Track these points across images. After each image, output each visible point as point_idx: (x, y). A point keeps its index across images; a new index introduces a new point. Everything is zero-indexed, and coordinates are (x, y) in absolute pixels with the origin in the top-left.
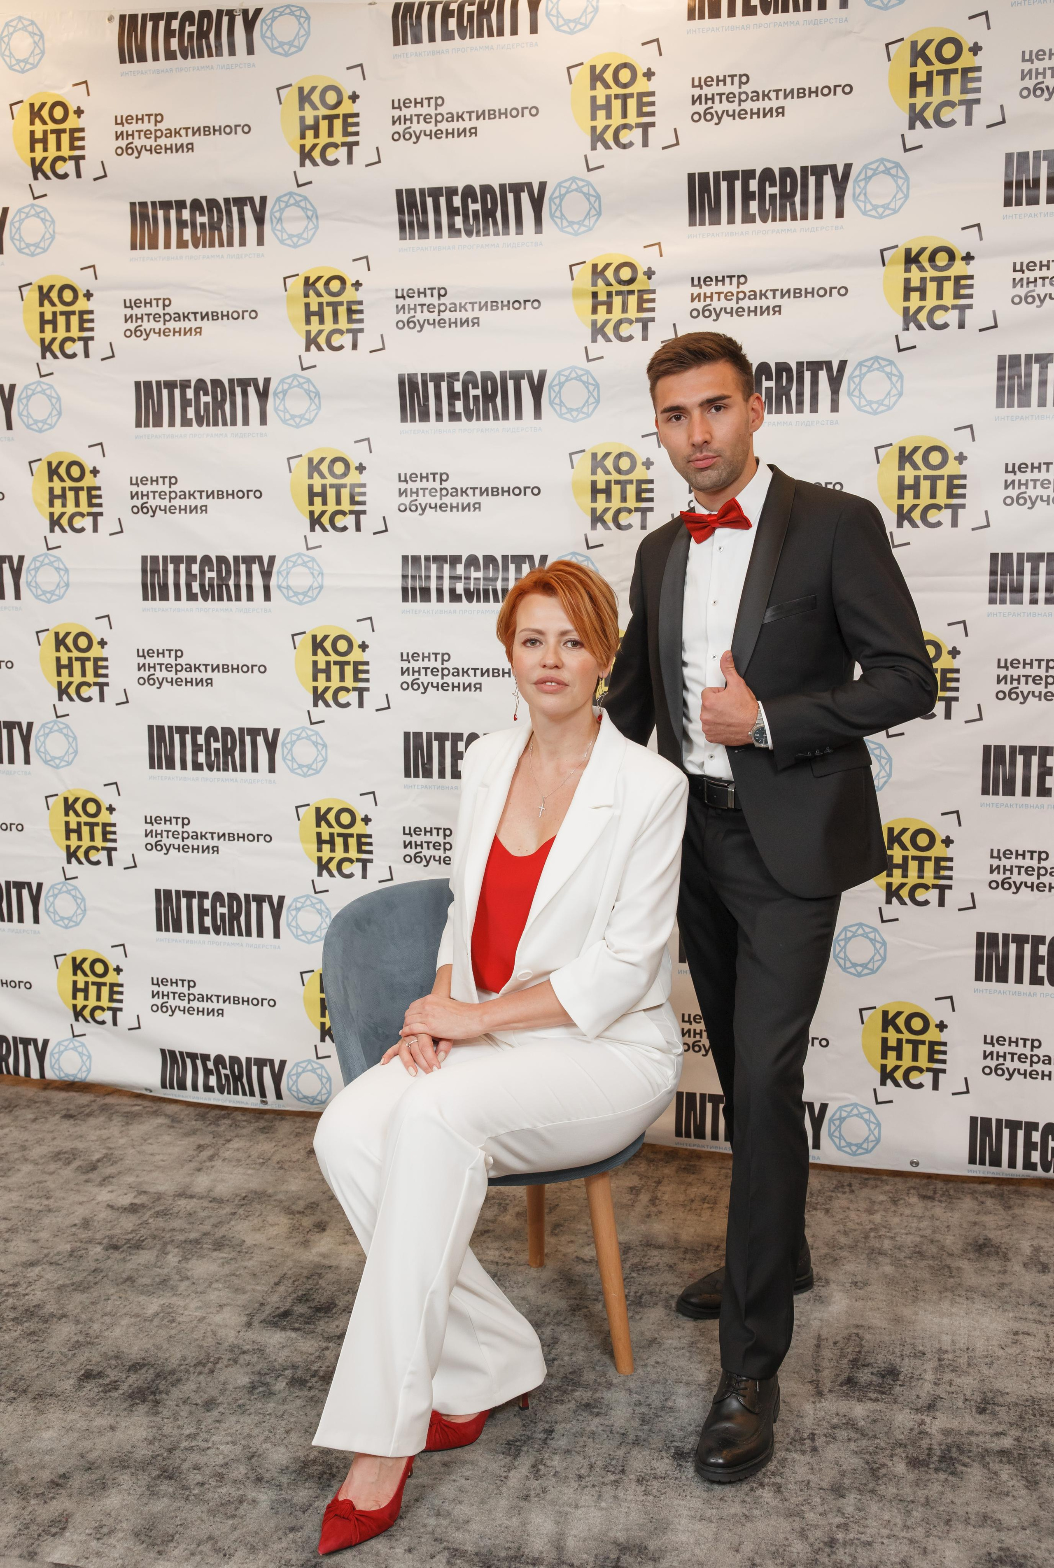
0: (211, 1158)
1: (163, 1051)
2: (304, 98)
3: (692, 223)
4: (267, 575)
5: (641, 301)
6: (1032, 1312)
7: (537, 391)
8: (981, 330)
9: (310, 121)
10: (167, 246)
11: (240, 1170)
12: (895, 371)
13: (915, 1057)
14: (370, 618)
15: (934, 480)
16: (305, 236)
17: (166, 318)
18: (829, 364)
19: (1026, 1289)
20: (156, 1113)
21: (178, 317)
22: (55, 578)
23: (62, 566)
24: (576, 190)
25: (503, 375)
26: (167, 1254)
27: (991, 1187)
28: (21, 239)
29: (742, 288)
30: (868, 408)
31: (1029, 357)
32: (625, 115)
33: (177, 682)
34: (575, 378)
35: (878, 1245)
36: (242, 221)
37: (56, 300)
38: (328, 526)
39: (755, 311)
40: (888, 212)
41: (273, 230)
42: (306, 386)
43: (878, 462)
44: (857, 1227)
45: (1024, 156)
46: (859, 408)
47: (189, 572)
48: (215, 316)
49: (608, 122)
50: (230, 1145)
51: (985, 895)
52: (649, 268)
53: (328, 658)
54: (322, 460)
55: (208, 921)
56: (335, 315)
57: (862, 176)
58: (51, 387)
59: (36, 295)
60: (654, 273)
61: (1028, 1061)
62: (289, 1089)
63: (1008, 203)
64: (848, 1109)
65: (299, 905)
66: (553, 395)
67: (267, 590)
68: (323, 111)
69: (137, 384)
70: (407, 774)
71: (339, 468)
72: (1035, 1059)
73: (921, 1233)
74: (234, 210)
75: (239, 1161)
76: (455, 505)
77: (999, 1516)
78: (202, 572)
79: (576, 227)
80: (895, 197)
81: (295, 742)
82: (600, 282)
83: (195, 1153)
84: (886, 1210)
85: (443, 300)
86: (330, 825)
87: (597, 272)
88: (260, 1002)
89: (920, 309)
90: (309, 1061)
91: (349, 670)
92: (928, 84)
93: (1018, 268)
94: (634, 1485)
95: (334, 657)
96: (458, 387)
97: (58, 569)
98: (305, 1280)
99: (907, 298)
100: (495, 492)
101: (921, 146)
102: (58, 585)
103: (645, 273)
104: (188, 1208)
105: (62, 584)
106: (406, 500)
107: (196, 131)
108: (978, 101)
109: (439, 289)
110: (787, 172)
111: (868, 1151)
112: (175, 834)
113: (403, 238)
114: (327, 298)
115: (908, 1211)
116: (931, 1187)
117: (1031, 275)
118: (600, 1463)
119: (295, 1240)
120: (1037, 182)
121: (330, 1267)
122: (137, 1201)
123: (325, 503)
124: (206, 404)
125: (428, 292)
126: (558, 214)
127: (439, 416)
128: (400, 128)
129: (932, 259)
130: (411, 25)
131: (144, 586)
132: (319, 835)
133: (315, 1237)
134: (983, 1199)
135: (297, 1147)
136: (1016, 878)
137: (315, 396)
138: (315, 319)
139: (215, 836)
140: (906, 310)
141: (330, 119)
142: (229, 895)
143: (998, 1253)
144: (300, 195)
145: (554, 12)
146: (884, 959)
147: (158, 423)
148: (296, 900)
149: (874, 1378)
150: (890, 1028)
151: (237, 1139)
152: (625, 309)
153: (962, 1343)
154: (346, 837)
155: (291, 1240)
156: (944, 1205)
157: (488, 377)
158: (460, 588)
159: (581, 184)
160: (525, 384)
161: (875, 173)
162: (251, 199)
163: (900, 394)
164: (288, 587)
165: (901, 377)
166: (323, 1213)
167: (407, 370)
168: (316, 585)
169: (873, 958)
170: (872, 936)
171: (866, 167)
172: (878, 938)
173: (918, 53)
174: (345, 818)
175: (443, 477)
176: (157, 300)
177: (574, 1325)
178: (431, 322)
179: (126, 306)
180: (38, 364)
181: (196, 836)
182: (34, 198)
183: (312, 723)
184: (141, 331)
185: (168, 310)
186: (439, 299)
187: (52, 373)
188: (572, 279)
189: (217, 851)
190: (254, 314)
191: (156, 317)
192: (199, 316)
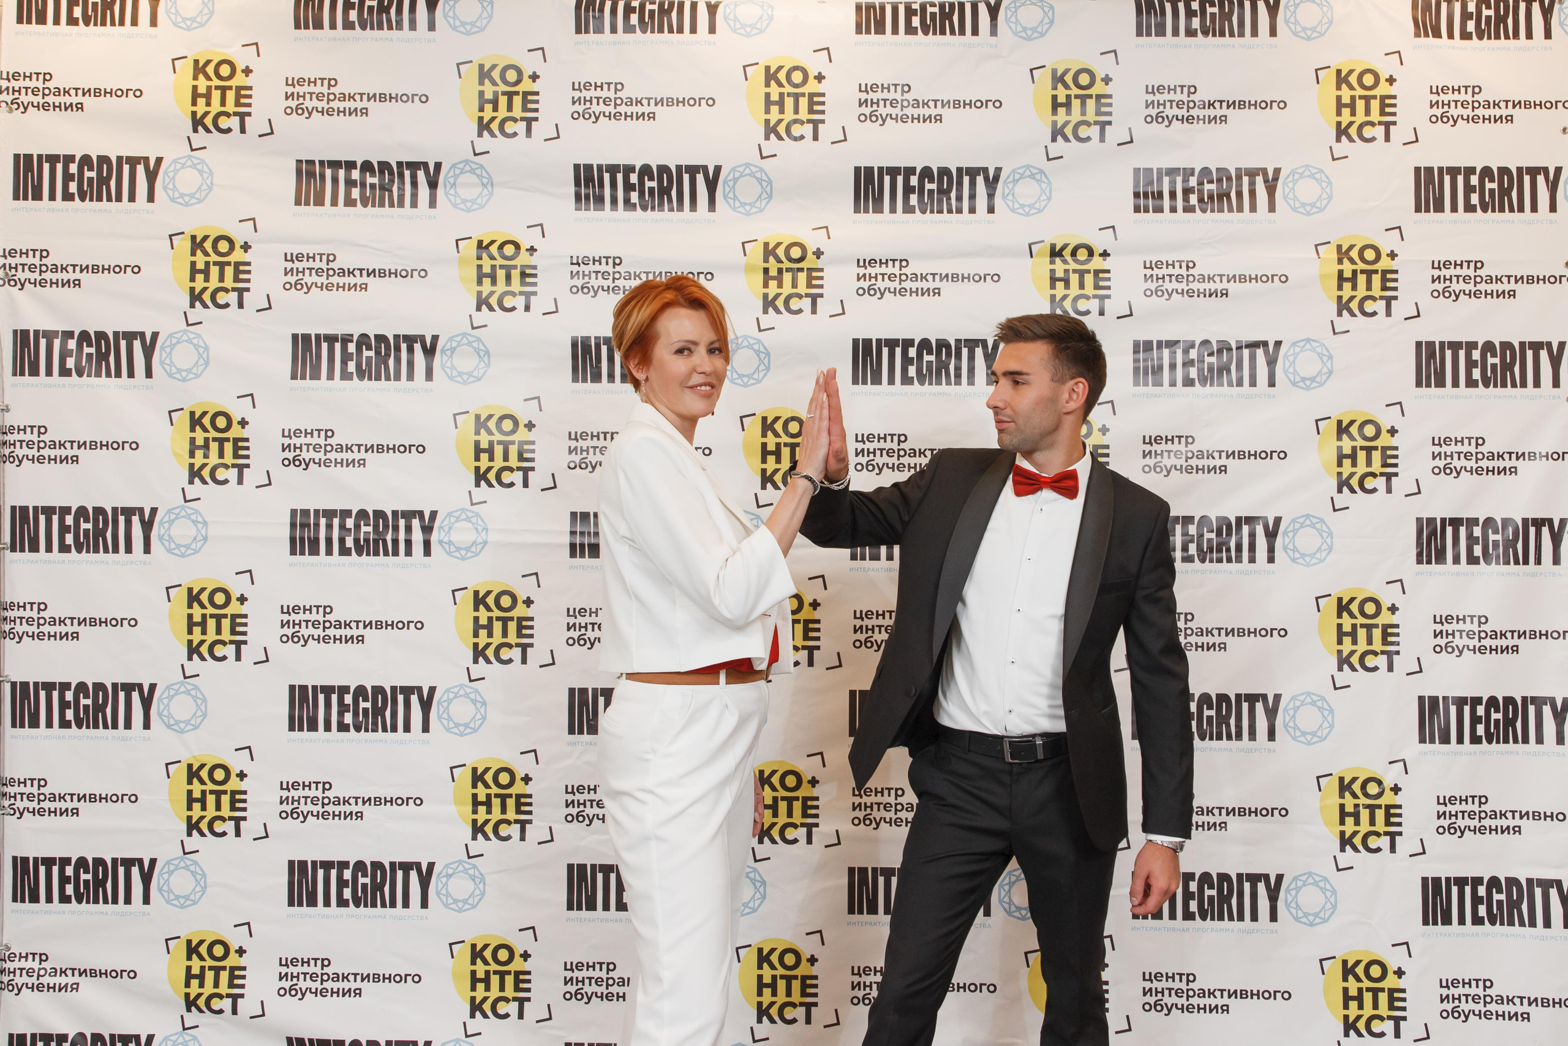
2: (484, 74)
4: (427, 529)
5: (810, 279)
8: (1118, 318)
9: (489, 96)
10: (334, 203)
14: (536, 574)
16: (479, 201)
17: (329, 272)
21: (342, 272)
22: (192, 531)
23: (200, 519)
24: (749, 175)
28: (175, 188)
29: (904, 271)
32: (796, 111)
33: (325, 640)
36: (414, 184)
37: (210, 250)
38: (494, 482)
39: (917, 292)
40: (1033, 211)
41: (446, 194)
42: (475, 345)
45: (1149, 171)
47: (342, 526)
48: (383, 273)
49: (781, 117)
54: (490, 416)
55: (347, 893)
56: (508, 278)
57: (1011, 179)
58: (199, 336)
59: (189, 244)
60: (822, 253)
61: (1185, 995)
63: (1137, 209)
65: (450, 871)
67: (427, 545)
68: (503, 88)
69: (295, 337)
70: (571, 731)
71: (507, 425)
72: (1191, 993)
74: (407, 173)
78: (357, 527)
79: (748, 208)
80: (1039, 198)
82: (771, 259)
85: (618, 268)
86: (487, 786)
87: (769, 252)
88: (403, 978)
91: (512, 626)
92: (1068, 105)
93: (1148, 265)
95: (497, 613)
97: (195, 522)
99: (1053, 287)
101: (1062, 157)
102: (195, 538)
103: (814, 253)
105: (199, 537)
106: (577, 458)
107: (372, 98)
108: (1110, 123)
109: (614, 258)
110: (944, 172)
112: (314, 801)
114: (500, 261)
117: (1160, 272)
120: (1160, 195)
123: (491, 459)
124: (369, 359)
125: (604, 261)
126: (731, 195)
128: (580, 108)
130: (594, 17)
131: (293, 540)
132: (475, 796)
137: (484, 354)
138: (487, 281)
139: (360, 801)
141: (510, 95)
142: (372, 863)
144: (476, 164)
145: (732, 17)
147: (316, 376)
148: (447, 866)
152: (794, 285)
154: (503, 798)
161: (1022, 177)
162: (425, 165)
164: (450, 543)
167: (581, 333)
168: (480, 540)
171: (1014, 171)
173: (1058, 79)
174: (504, 778)
176: (321, 255)
178: (606, 288)
179: (286, 260)
180: (185, 313)
181: (338, 802)
182: (192, 150)
183: (471, 681)
184: (301, 284)
185: (331, 265)
186: (614, 267)
187: (201, 323)
188: (745, 255)
189: (362, 817)
190: (424, 273)
191: (319, 272)
192: (365, 273)
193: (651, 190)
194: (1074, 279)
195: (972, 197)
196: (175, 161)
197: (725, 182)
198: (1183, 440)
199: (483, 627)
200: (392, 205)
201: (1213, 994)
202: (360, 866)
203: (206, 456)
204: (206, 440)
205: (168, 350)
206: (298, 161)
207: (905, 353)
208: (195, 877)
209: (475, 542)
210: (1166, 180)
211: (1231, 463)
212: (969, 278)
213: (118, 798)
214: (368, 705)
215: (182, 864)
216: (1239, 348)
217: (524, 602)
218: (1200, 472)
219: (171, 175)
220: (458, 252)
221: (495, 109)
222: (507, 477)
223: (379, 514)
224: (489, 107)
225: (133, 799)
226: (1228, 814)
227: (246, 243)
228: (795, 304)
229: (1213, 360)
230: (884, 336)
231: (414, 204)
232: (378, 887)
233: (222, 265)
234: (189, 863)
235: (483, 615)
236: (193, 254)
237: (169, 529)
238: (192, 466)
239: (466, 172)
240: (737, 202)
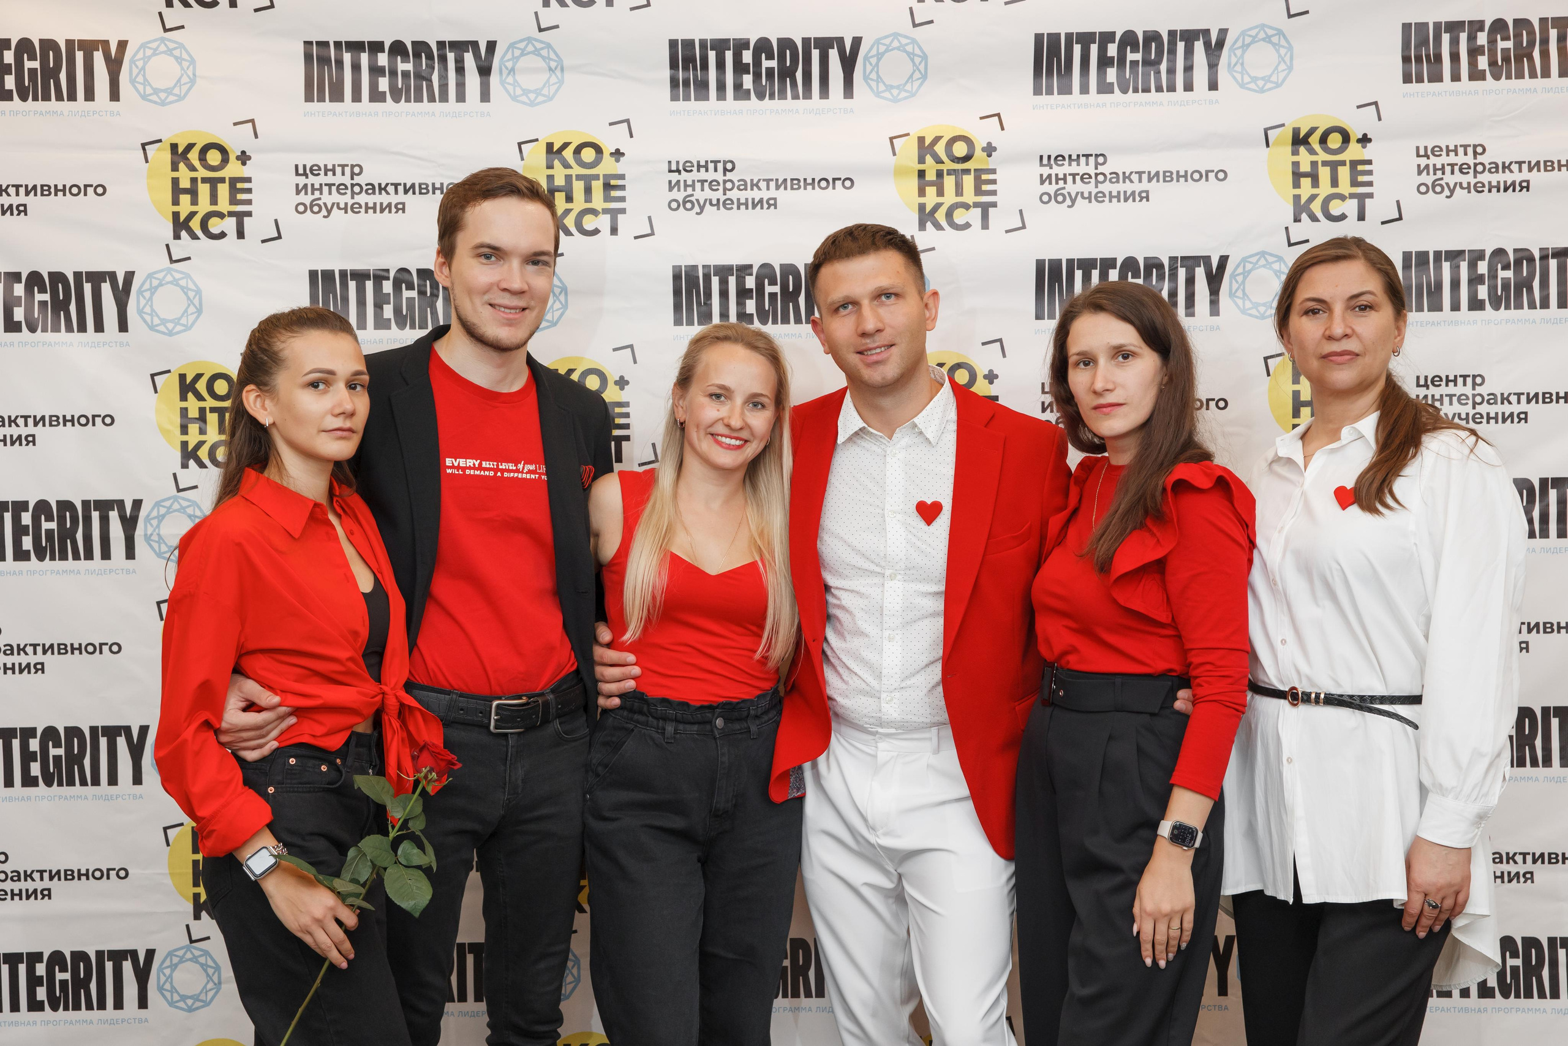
3: (1037, 91)
8: (1383, 223)
17: (355, 189)
21: (372, 188)
24: (898, 48)
29: (1101, 169)
30: (1254, 312)
36: (460, 70)
37: (196, 163)
39: (1118, 197)
41: (503, 83)
43: (1269, 375)
46: (1244, 311)
48: (423, 189)
57: (1239, 44)
58: (187, 276)
59: (167, 156)
60: (995, 149)
63: (1407, 79)
69: (313, 274)
74: (451, 57)
79: (895, 92)
80: (1276, 68)
82: (929, 159)
85: (729, 176)
87: (925, 148)
89: (1313, 198)
93: (1422, 152)
99: (1296, 185)
101: (1307, 12)
103: (984, 150)
109: (725, 163)
113: (674, 98)
117: (1439, 161)
120: (1438, 58)
124: (410, 300)
125: (711, 166)
126: (873, 76)
144: (542, 42)
162: (475, 45)
167: (685, 261)
171: (1243, 34)
176: (343, 166)
178: (714, 202)
179: (297, 174)
180: (167, 246)
182: (166, 30)
184: (319, 205)
185: (357, 180)
186: (725, 175)
187: (189, 258)
188: (894, 154)
191: (341, 188)
192: (401, 189)
193: (770, 72)
194: (1324, 173)
195: (1189, 69)
196: (143, 46)
197: (866, 58)
198: (1469, 380)
200: (432, 99)
203: (202, 432)
204: (202, 411)
205: (147, 295)
206: (306, 43)
208: (206, 971)
211: (1532, 409)
212: (1185, 176)
213: (102, 874)
215: (189, 955)
216: (1544, 258)
218: (1492, 421)
219: (140, 64)
220: (522, 159)
225: (122, 874)
226: (1535, 861)
227: (243, 152)
228: (960, 216)
229: (1509, 274)
230: (1076, 255)
231: (461, 97)
233: (213, 183)
234: (197, 953)
236: (175, 168)
237: (158, 526)
238: (184, 444)
239: (529, 53)
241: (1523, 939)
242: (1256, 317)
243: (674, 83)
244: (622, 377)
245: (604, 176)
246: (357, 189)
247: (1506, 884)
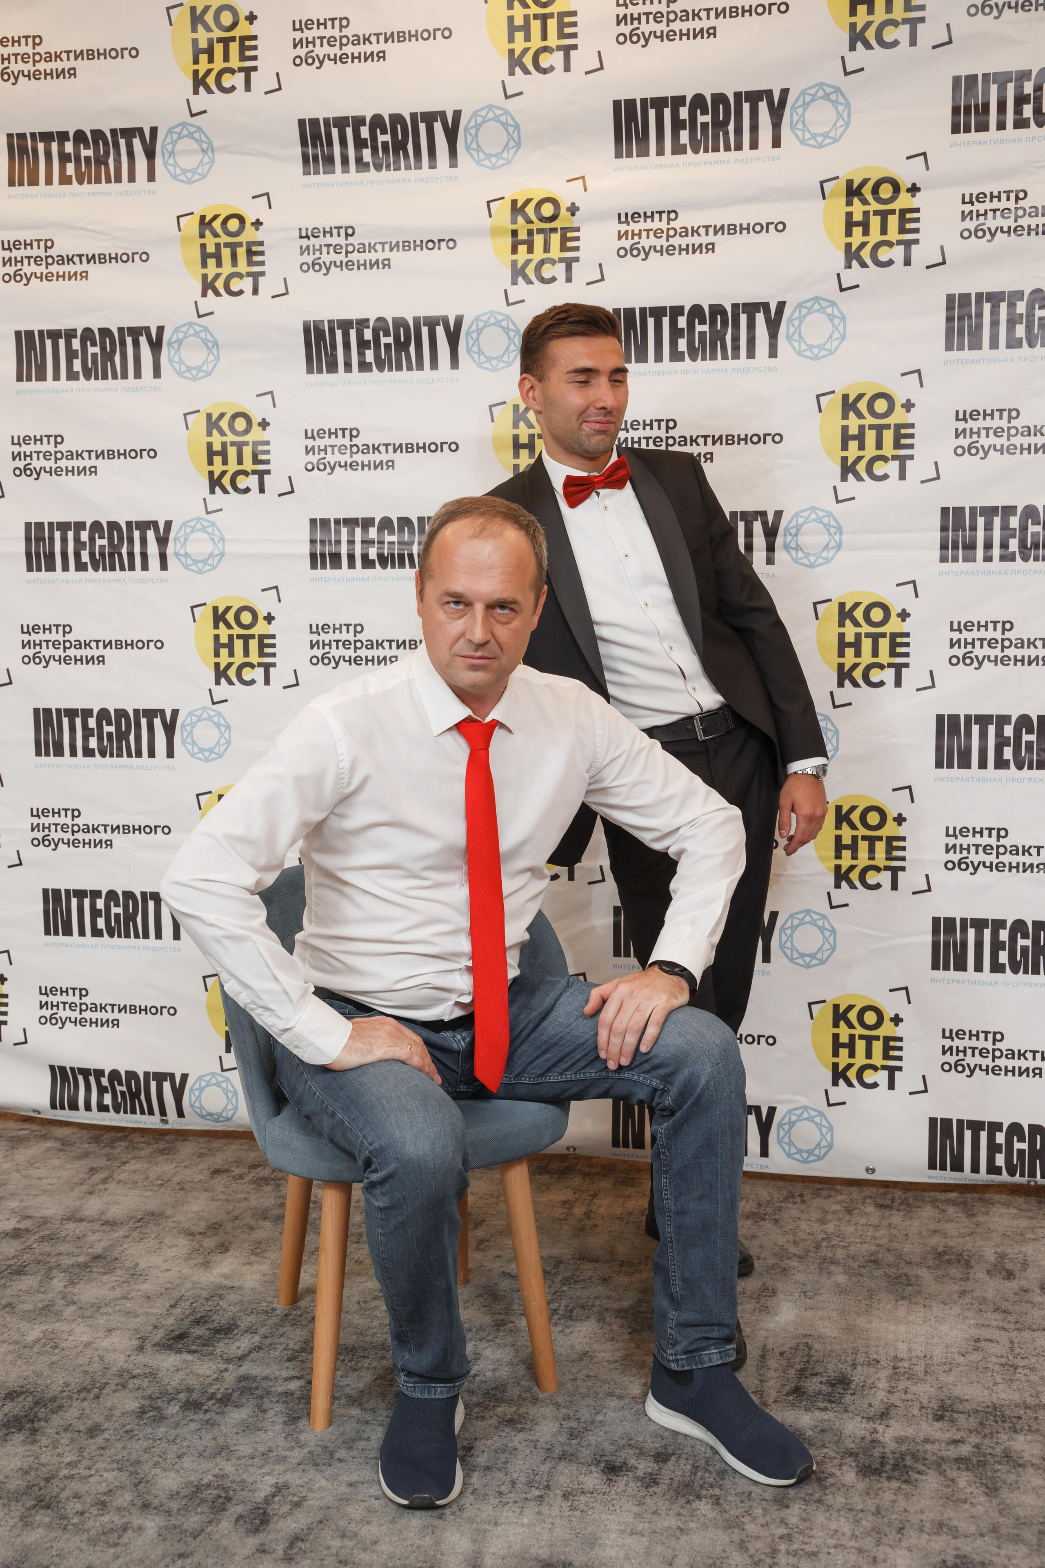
0: (105, 1181)
1: (52, 1068)
4: (162, 541)
5: (564, 240)
6: (995, 1319)
7: (453, 338)
8: (928, 267)
9: (203, 44)
10: (49, 182)
11: (137, 1192)
12: (837, 313)
13: (869, 1055)
14: (276, 587)
15: (879, 430)
17: (49, 260)
18: (766, 306)
19: (989, 1296)
20: (45, 1137)
21: (62, 260)
24: (493, 119)
25: (416, 320)
26: (51, 1279)
27: (953, 1195)
29: (673, 224)
30: (808, 353)
31: (979, 296)
32: (544, 37)
33: (66, 660)
34: (494, 324)
35: (830, 1255)
38: (229, 488)
39: (687, 250)
40: (828, 141)
41: (165, 164)
43: (820, 411)
44: (808, 1237)
45: (972, 79)
46: (799, 353)
47: (77, 539)
48: (102, 259)
50: (126, 1168)
51: (940, 876)
52: (573, 204)
53: (231, 632)
54: (222, 415)
55: (101, 923)
56: (234, 257)
57: (800, 103)
60: (578, 209)
61: (990, 1055)
62: (192, 1106)
63: (955, 130)
64: (798, 1112)
66: (471, 342)
67: (163, 557)
68: (218, 33)
69: (18, 334)
71: (240, 424)
72: (998, 1053)
73: (877, 1242)
74: (122, 142)
75: (136, 1183)
76: (366, 463)
77: (955, 1523)
78: (92, 539)
79: (494, 160)
80: (835, 124)
81: (195, 723)
82: (520, 220)
83: (87, 1176)
84: (839, 1220)
85: (351, 240)
88: (158, 1011)
89: (863, 245)
90: (214, 1074)
91: (254, 644)
93: (967, 199)
94: (559, 1499)
95: (237, 631)
96: (368, 335)
98: (204, 1301)
99: (849, 233)
100: (410, 448)
101: (862, 69)
103: (568, 209)
104: (77, 1231)
106: (314, 459)
107: (79, 55)
109: (346, 228)
110: (719, 99)
111: (820, 1158)
112: (64, 828)
113: (306, 173)
114: (224, 239)
115: (863, 1221)
116: (889, 1196)
117: (982, 208)
118: (523, 1479)
119: (195, 1262)
121: (232, 1288)
122: (22, 1226)
124: (94, 355)
126: (474, 146)
127: (348, 366)
128: (302, 52)
129: (875, 191)
131: (28, 555)
133: (218, 1258)
134: (945, 1207)
135: (200, 1167)
136: (974, 858)
137: (213, 345)
138: (211, 262)
139: (109, 829)
140: (848, 246)
141: (226, 42)
142: (124, 893)
143: (959, 1261)
146: (833, 948)
147: (42, 377)
149: (823, 1387)
150: (842, 1023)
151: (133, 1161)
152: (547, 248)
153: (919, 1350)
155: (190, 1262)
156: (902, 1213)
157: (400, 323)
158: (373, 553)
159: (498, 112)
160: (440, 331)
162: (140, 131)
163: (843, 337)
164: (187, 555)
165: (843, 319)
166: (227, 1233)
167: (312, 317)
168: (216, 552)
169: (822, 947)
170: (820, 923)
171: (803, 92)
172: (827, 926)
175: (354, 433)
176: (39, 241)
177: (498, 1341)
178: (338, 264)
181: (87, 829)
183: (214, 703)
184: (20, 275)
185: (50, 252)
186: (347, 239)
188: (490, 216)
189: (111, 845)
190: (145, 257)
191: (37, 260)
192: (84, 259)
197: (466, 130)
198: (1006, 414)
199: (224, 646)
201: (1024, 1055)
202: (112, 895)
207: (673, 323)
209: (211, 554)
210: (994, 89)
212: (748, 229)
214: (112, 729)
217: (265, 618)
218: (1026, 452)
221: (211, 60)
222: (242, 482)
223: (113, 526)
224: (204, 58)
230: (648, 304)
231: (132, 178)
232: (130, 918)
235: (224, 633)
240: (481, 154)
241: (1034, 922)
242: (810, 358)
243: (305, 158)
244: (264, 420)
245: (247, 243)
246: (50, 260)
247: (1021, 873)
